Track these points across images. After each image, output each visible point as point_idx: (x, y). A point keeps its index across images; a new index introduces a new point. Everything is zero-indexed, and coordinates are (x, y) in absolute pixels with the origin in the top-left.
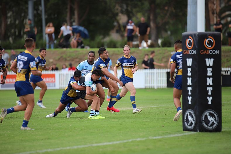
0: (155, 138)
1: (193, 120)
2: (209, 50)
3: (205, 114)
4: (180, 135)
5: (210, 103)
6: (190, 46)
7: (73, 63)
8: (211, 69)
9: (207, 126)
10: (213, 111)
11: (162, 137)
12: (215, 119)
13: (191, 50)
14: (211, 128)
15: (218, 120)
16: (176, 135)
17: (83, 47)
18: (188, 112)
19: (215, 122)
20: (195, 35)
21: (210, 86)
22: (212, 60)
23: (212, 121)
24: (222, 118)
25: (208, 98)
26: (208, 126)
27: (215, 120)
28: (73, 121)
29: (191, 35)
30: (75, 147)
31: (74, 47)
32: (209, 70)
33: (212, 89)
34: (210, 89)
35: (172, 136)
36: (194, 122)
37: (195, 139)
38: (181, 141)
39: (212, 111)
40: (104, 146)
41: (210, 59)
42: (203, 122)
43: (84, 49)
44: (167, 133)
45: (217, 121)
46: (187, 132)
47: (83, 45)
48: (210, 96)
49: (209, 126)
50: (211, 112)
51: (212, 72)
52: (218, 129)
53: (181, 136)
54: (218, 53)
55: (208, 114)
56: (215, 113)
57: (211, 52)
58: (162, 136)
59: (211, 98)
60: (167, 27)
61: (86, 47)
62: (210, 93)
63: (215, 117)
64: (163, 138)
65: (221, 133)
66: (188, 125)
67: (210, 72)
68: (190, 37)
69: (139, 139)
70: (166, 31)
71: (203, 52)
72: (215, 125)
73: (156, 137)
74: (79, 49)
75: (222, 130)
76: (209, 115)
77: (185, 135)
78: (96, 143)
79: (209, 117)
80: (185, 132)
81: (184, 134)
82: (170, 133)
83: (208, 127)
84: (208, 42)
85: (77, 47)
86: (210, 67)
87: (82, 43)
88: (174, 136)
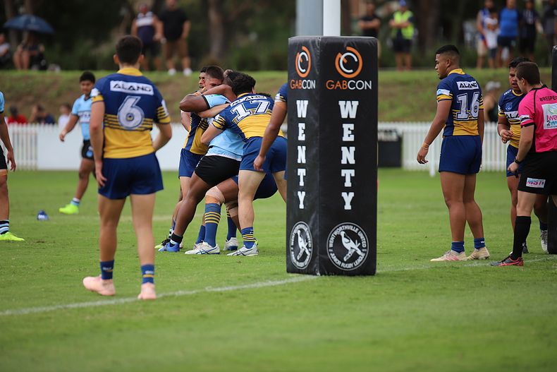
0: (219, 289)
1: (307, 247)
2: (348, 80)
3: (336, 233)
4: (279, 283)
5: (348, 207)
6: (304, 71)
7: (19, 105)
8: (352, 126)
9: (339, 263)
10: (356, 227)
11: (235, 287)
12: (361, 244)
13: (307, 78)
14: (350, 265)
15: (366, 248)
16: (270, 283)
17: (44, 68)
18: (297, 227)
19: (359, 252)
20: (314, 42)
21: (348, 166)
22: (356, 103)
23: (354, 250)
24: (378, 242)
25: (344, 194)
26: (342, 261)
27: (360, 247)
28: (19, 248)
29: (306, 44)
30: (26, 311)
31: (22, 67)
32: (348, 128)
33: (353, 175)
34: (348, 174)
35: (260, 285)
36: (310, 252)
37: (315, 292)
38: (281, 297)
39: (354, 226)
40: (95, 307)
41: (349, 102)
42: (330, 253)
43: (48, 73)
44: (248, 277)
45: (363, 250)
46: (295, 275)
47: (43, 62)
48: (348, 190)
49: (346, 263)
50: (351, 228)
51: (353, 132)
52: (368, 269)
53: (280, 285)
54: (370, 87)
55: (343, 234)
56: (360, 230)
57: (352, 85)
58: (235, 284)
59: (352, 195)
60: (249, 22)
61: (51, 66)
62: (348, 184)
63: (360, 241)
64: (238, 290)
65: (375, 278)
66: (296, 259)
67: (350, 132)
68: (304, 48)
69: (181, 293)
70: (246, 32)
71: (331, 86)
72: (359, 260)
73: (221, 286)
74: (35, 72)
75: (378, 271)
76: (345, 237)
77: (292, 283)
78: (76, 301)
79: (344, 240)
80: (291, 275)
81: (290, 281)
82: (255, 279)
83: (343, 265)
84: (346, 61)
85: (30, 67)
86: (348, 120)
87: (41, 57)
88: (265, 284)
